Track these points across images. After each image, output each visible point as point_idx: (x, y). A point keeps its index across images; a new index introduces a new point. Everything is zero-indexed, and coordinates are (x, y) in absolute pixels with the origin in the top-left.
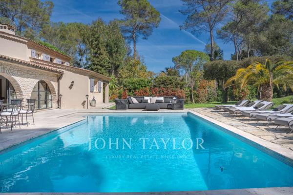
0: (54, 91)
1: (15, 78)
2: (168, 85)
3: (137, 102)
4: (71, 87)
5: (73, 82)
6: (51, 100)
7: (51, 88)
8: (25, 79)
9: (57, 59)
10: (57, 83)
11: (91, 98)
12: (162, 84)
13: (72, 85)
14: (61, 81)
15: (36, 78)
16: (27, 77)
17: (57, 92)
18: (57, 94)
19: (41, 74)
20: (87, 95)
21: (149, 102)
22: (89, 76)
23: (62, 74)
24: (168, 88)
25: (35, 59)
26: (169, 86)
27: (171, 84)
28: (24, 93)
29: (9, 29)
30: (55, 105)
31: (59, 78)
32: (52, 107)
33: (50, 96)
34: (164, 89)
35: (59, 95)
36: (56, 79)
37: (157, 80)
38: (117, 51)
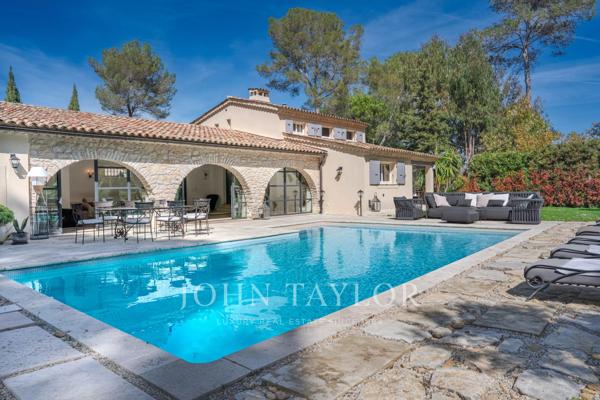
0: (313, 184)
1: (236, 168)
2: (574, 163)
3: (447, 204)
4: (338, 178)
5: (341, 168)
6: (311, 200)
7: (308, 180)
8: (255, 169)
9: (336, 129)
10: (317, 172)
11: (368, 197)
12: (559, 160)
13: (339, 174)
14: (324, 168)
15: (273, 167)
16: (257, 166)
17: (318, 187)
18: (318, 190)
19: (285, 158)
20: (361, 191)
21: (474, 203)
22: (365, 156)
23: (325, 155)
24: (574, 170)
25: (290, 135)
26: (580, 166)
27: (584, 159)
28: (251, 189)
29: (260, 94)
30: (316, 208)
31: (321, 164)
32: (311, 212)
33: (308, 193)
34: (566, 173)
35: (322, 191)
36: (317, 164)
37: (548, 152)
38: (476, 97)
